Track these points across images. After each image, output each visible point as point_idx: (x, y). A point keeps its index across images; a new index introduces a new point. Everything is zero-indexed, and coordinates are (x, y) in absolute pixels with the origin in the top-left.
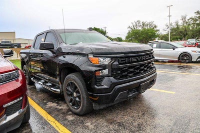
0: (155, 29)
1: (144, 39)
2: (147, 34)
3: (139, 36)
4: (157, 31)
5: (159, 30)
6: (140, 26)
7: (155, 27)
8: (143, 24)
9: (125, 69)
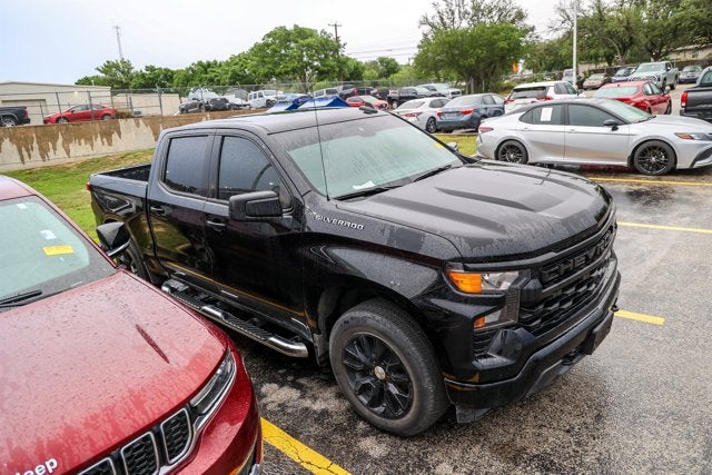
0: (519, 25)
1: (482, 65)
2: (491, 44)
3: (464, 55)
4: (526, 32)
5: (533, 29)
6: (463, 15)
7: (520, 16)
8: (477, 8)
9: (555, 295)
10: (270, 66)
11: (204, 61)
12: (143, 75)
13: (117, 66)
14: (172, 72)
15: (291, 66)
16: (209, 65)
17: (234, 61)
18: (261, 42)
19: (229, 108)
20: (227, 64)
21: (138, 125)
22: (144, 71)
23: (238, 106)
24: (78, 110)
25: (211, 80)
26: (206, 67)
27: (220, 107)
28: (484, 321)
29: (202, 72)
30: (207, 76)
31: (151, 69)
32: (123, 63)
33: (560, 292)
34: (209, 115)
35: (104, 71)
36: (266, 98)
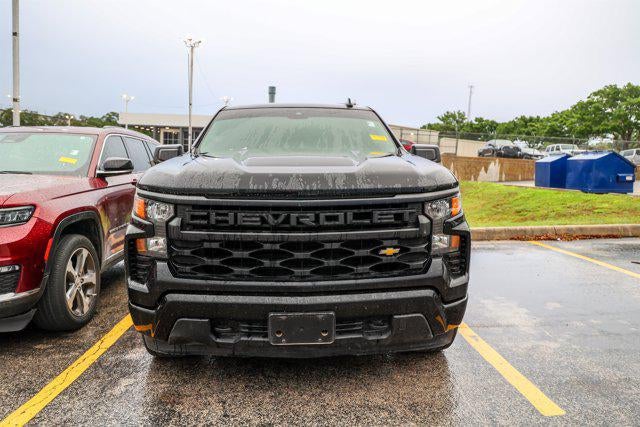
9: (206, 245)
10: (588, 123)
11: (527, 117)
12: (471, 125)
13: (453, 116)
14: (497, 125)
15: (612, 124)
16: (531, 120)
17: (555, 117)
18: (586, 100)
19: (521, 157)
20: (548, 119)
22: (474, 122)
23: (531, 156)
25: (528, 134)
26: (526, 122)
27: (511, 154)
28: (146, 246)
29: (522, 126)
30: (526, 130)
31: (480, 120)
32: (459, 114)
33: (215, 245)
34: (497, 160)
35: (443, 120)
36: (562, 151)
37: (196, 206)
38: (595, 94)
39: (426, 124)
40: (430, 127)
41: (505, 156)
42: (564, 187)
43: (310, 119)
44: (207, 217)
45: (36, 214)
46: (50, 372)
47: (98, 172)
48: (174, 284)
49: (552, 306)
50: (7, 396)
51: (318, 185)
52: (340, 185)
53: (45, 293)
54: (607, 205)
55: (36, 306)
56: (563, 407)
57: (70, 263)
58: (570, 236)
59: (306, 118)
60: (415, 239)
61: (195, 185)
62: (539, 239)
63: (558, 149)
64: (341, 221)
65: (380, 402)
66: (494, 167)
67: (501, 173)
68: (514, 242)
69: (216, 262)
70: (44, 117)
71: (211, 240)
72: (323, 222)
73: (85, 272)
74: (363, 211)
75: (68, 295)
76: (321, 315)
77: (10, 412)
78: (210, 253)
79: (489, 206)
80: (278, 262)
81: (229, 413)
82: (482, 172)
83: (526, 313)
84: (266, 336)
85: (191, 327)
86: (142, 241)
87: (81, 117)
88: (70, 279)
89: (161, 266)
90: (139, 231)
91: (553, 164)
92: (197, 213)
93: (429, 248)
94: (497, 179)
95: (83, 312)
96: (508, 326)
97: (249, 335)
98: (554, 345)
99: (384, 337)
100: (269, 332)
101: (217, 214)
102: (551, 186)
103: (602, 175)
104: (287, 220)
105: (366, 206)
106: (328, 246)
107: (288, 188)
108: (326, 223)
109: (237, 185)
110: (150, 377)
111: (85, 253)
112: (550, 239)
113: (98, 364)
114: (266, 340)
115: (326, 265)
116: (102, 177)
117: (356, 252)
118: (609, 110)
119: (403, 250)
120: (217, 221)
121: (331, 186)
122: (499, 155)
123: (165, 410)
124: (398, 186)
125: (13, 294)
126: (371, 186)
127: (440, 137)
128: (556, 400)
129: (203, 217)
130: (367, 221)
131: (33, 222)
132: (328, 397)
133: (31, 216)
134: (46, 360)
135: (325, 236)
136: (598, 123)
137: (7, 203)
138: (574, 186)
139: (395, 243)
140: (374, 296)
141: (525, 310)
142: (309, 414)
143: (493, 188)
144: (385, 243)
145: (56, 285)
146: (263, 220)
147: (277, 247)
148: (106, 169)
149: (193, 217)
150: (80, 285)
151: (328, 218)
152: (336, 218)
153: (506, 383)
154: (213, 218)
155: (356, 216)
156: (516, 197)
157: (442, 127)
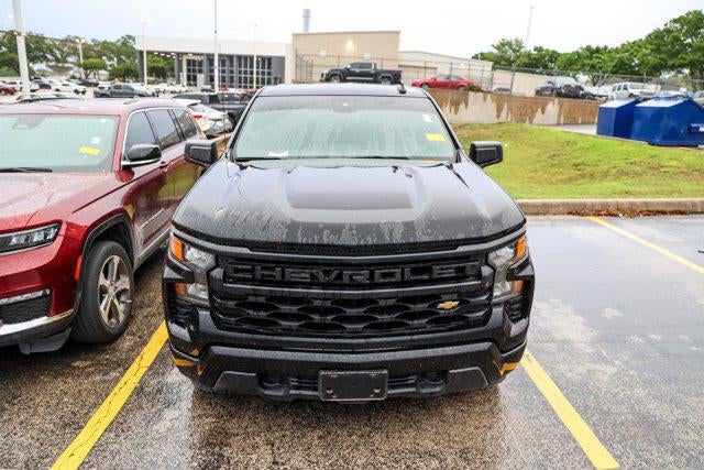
9: (251, 299)
10: (663, 56)
11: (594, 46)
12: (529, 55)
13: (510, 44)
14: (559, 55)
15: (691, 57)
16: (598, 50)
17: (625, 48)
18: (662, 28)
19: (583, 97)
20: (617, 50)
21: (485, 99)
22: (533, 52)
23: (594, 96)
24: (441, 79)
25: (593, 67)
26: (592, 52)
27: (573, 94)
28: (186, 290)
29: (586, 58)
30: (591, 62)
31: (539, 49)
32: (517, 41)
33: (262, 300)
34: (557, 100)
35: (498, 48)
36: (631, 91)
37: (240, 259)
38: (675, 21)
39: (478, 52)
40: (483, 57)
41: (565, 96)
42: (629, 137)
43: (359, 113)
44: (252, 271)
45: (63, 232)
46: (92, 399)
47: (123, 163)
48: (218, 336)
49: (610, 313)
50: (52, 431)
51: (373, 237)
52: (398, 238)
53: (79, 311)
54: (674, 163)
55: (70, 325)
56: (617, 457)
57: (102, 275)
58: (633, 212)
59: (355, 111)
60: (476, 292)
61: (238, 235)
62: (599, 215)
63: (625, 89)
64: (398, 278)
65: (430, 445)
66: (553, 107)
67: (559, 116)
68: (571, 217)
69: (263, 314)
70: (52, 40)
71: (256, 294)
72: (378, 279)
73: (118, 278)
74: (421, 265)
75: (102, 308)
76: (373, 374)
77: (58, 454)
78: (256, 307)
79: (545, 157)
80: (329, 318)
81: (278, 459)
82: (539, 114)
83: (584, 324)
84: (316, 389)
85: (238, 380)
86: (181, 285)
87: (93, 41)
88: (104, 291)
89: (204, 315)
90: (177, 276)
91: (619, 110)
92: (240, 267)
93: (490, 298)
94: (555, 122)
95: (118, 321)
96: (562, 341)
97: (298, 388)
98: (611, 370)
99: (438, 389)
100: (320, 386)
101: (263, 268)
102: (614, 136)
103: (672, 124)
104: (340, 276)
105: (426, 260)
106: (382, 303)
107: (340, 242)
108: (382, 280)
109: (284, 237)
110: (194, 408)
111: (116, 259)
112: (611, 215)
113: (139, 391)
114: (316, 393)
115: (380, 321)
116: (127, 169)
117: (412, 306)
118: (689, 40)
119: (462, 302)
120: (263, 275)
121: (387, 240)
122: (559, 95)
123: (213, 454)
124: (461, 236)
125: (46, 318)
126: (432, 238)
127: (494, 68)
128: (610, 449)
129: (247, 271)
130: (426, 277)
131: (60, 240)
132: (377, 438)
133: (57, 234)
134: (86, 384)
135: (381, 293)
136: (674, 55)
137: (31, 223)
138: (640, 137)
139: (455, 296)
140: (430, 352)
141: (581, 319)
142: (359, 462)
143: (550, 134)
144: (444, 297)
145: (90, 302)
146: (313, 276)
147: (329, 303)
148: (132, 160)
149: (237, 271)
150: (114, 294)
151: (384, 275)
152: (392, 275)
153: (560, 423)
154: (259, 272)
155: (414, 272)
156: (576, 147)
157: (495, 56)
